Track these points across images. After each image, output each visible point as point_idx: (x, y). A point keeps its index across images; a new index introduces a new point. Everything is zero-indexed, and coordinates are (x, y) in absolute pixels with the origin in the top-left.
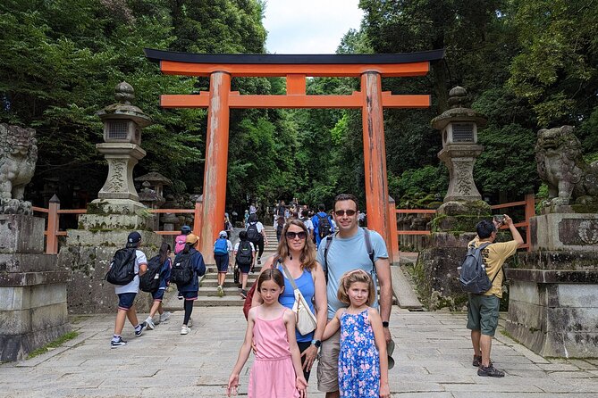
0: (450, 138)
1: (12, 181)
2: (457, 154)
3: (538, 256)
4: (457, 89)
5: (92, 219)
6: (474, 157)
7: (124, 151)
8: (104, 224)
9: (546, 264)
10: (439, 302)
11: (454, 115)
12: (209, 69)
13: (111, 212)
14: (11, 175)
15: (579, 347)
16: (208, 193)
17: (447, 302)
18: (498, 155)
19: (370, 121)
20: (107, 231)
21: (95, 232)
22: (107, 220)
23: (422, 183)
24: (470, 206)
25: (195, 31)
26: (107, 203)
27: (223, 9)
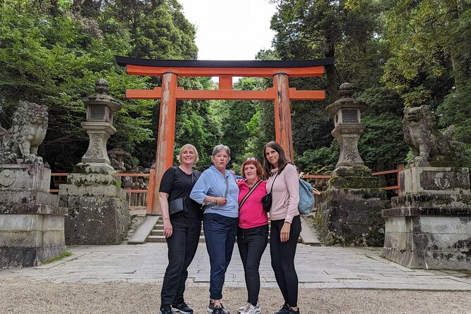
0: (340, 120)
1: (31, 141)
2: (346, 131)
3: (405, 198)
4: (345, 85)
5: (77, 177)
6: (358, 133)
7: (101, 128)
8: (86, 180)
9: (411, 203)
10: (333, 240)
11: (343, 103)
12: (163, 71)
13: (91, 172)
14: (30, 137)
15: (436, 261)
16: (160, 162)
17: (340, 240)
18: (376, 135)
19: (280, 110)
20: (88, 185)
21: (80, 186)
22: (88, 178)
23: (319, 159)
24: (356, 170)
25: (148, 45)
26: (88, 165)
27: (169, 30)
